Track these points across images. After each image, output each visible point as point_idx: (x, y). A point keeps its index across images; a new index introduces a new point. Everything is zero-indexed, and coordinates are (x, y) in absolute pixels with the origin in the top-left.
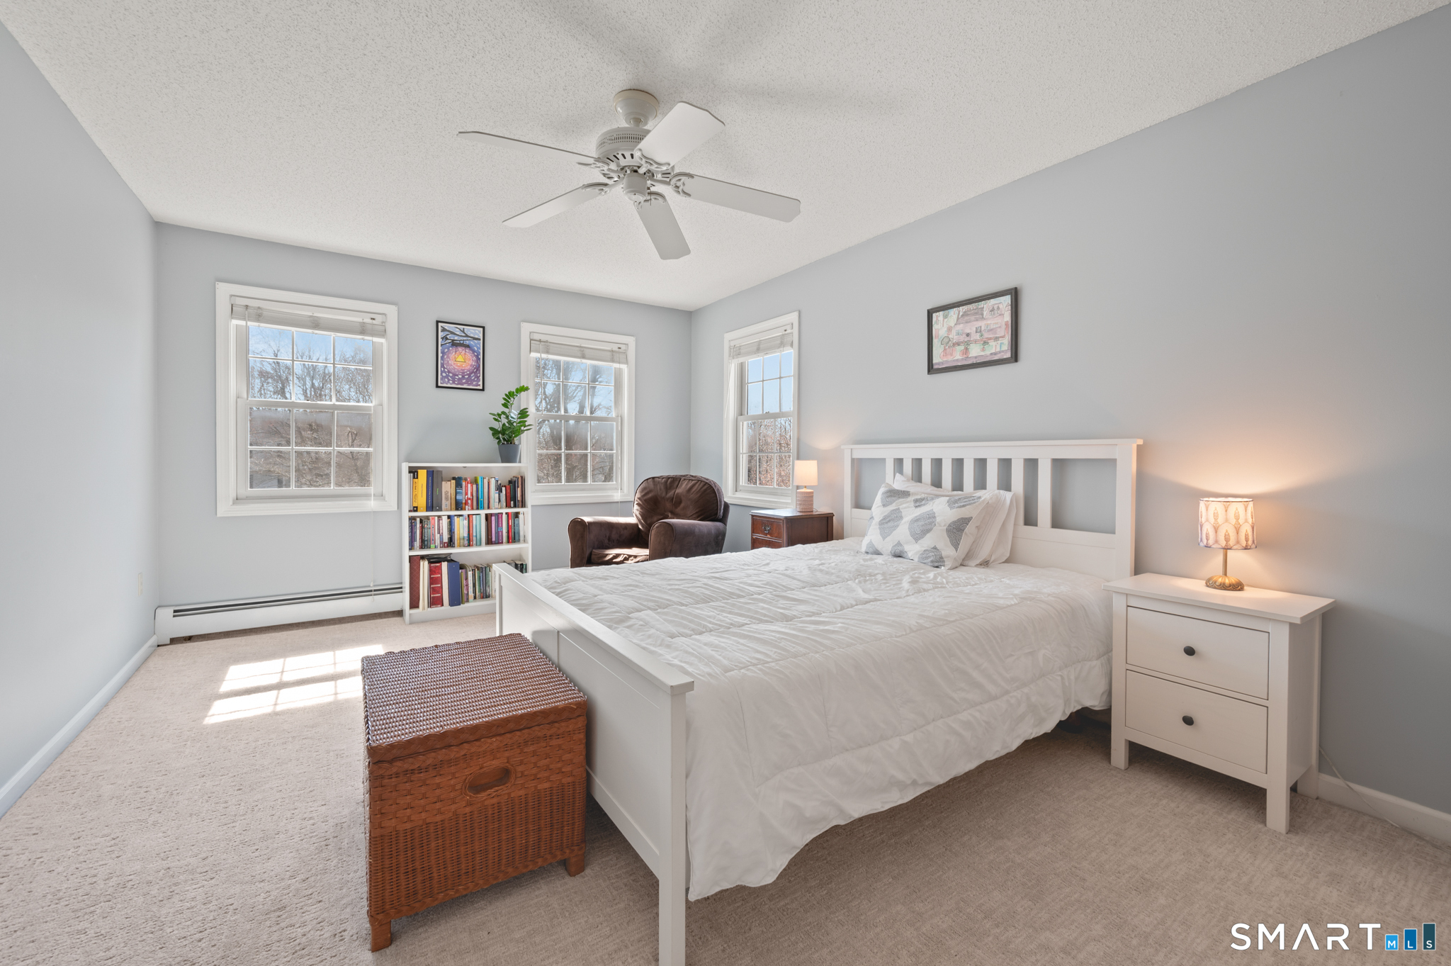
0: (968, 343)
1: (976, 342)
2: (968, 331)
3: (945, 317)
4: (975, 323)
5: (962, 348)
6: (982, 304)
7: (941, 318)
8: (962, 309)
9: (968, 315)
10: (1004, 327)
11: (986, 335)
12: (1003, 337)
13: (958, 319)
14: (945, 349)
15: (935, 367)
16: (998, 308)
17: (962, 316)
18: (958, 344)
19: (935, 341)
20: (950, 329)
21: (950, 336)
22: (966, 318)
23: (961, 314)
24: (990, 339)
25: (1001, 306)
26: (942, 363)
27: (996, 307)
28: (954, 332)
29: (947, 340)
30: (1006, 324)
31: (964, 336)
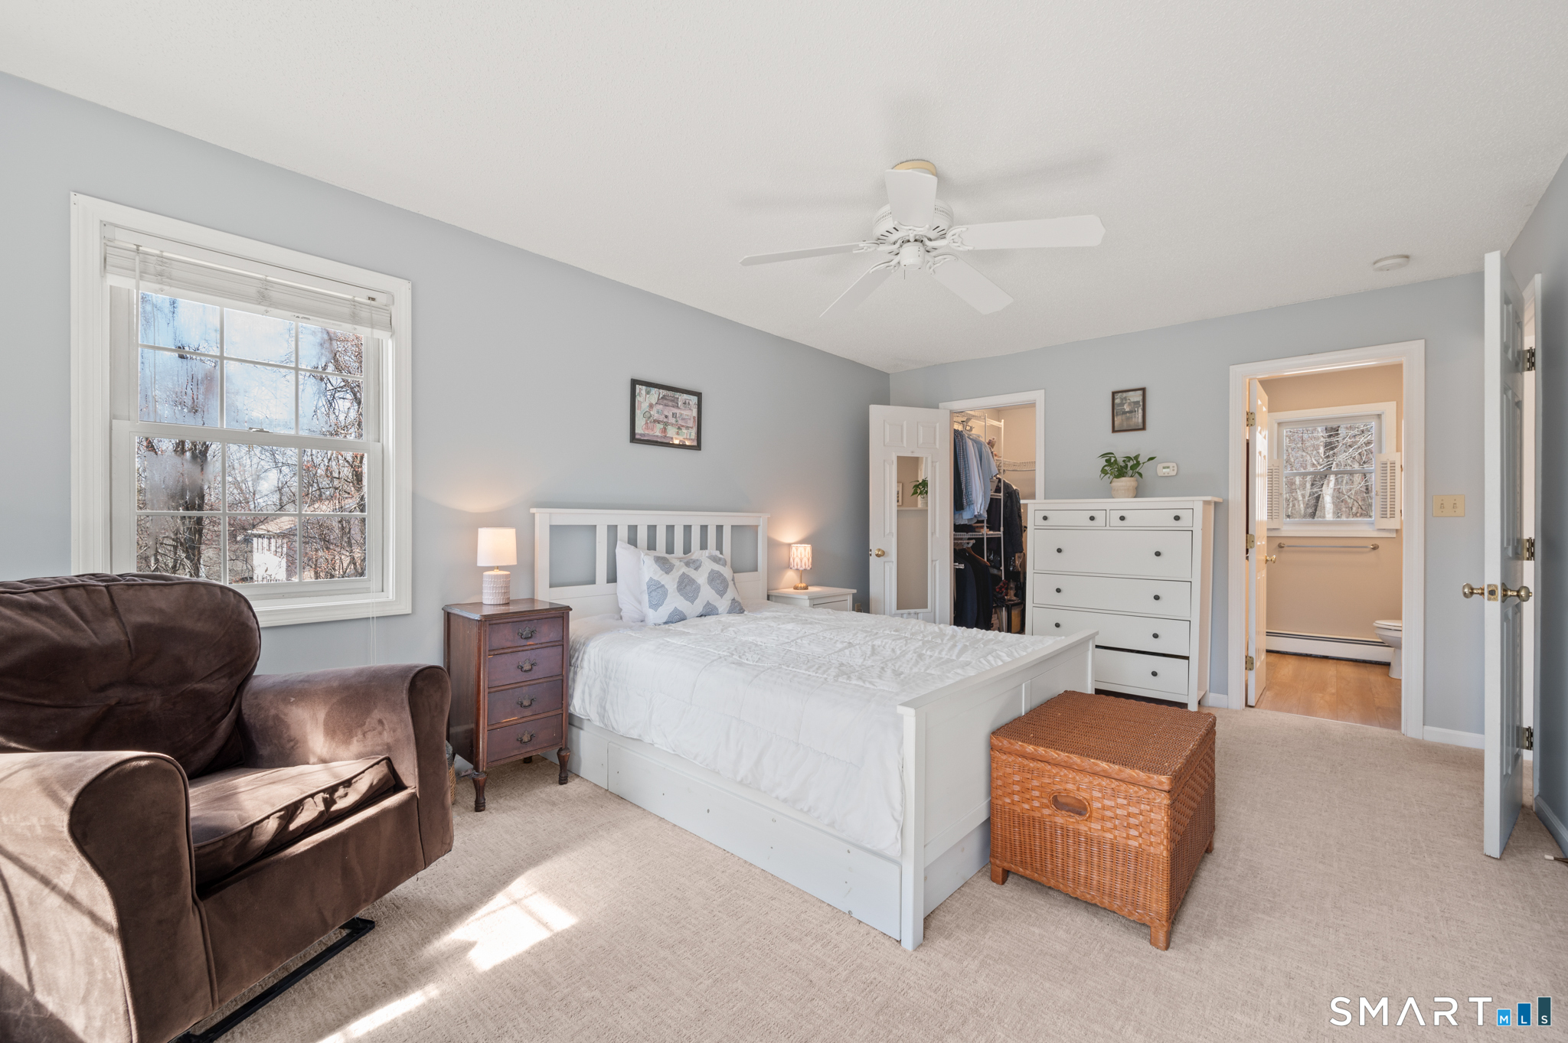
0: (666, 424)
1: (672, 425)
2: (667, 414)
3: (648, 393)
4: (672, 408)
5: (661, 426)
6: (677, 395)
7: (643, 392)
8: (663, 392)
9: (666, 399)
10: (692, 420)
11: (680, 422)
12: (692, 428)
13: (658, 399)
14: (647, 423)
15: (637, 437)
16: (689, 403)
17: (662, 398)
18: (659, 422)
19: (638, 412)
20: (651, 406)
21: (652, 412)
22: (665, 401)
23: (661, 396)
24: (683, 426)
25: (691, 403)
26: (644, 435)
27: (687, 401)
28: (655, 409)
29: (649, 415)
30: (694, 417)
31: (663, 416)
